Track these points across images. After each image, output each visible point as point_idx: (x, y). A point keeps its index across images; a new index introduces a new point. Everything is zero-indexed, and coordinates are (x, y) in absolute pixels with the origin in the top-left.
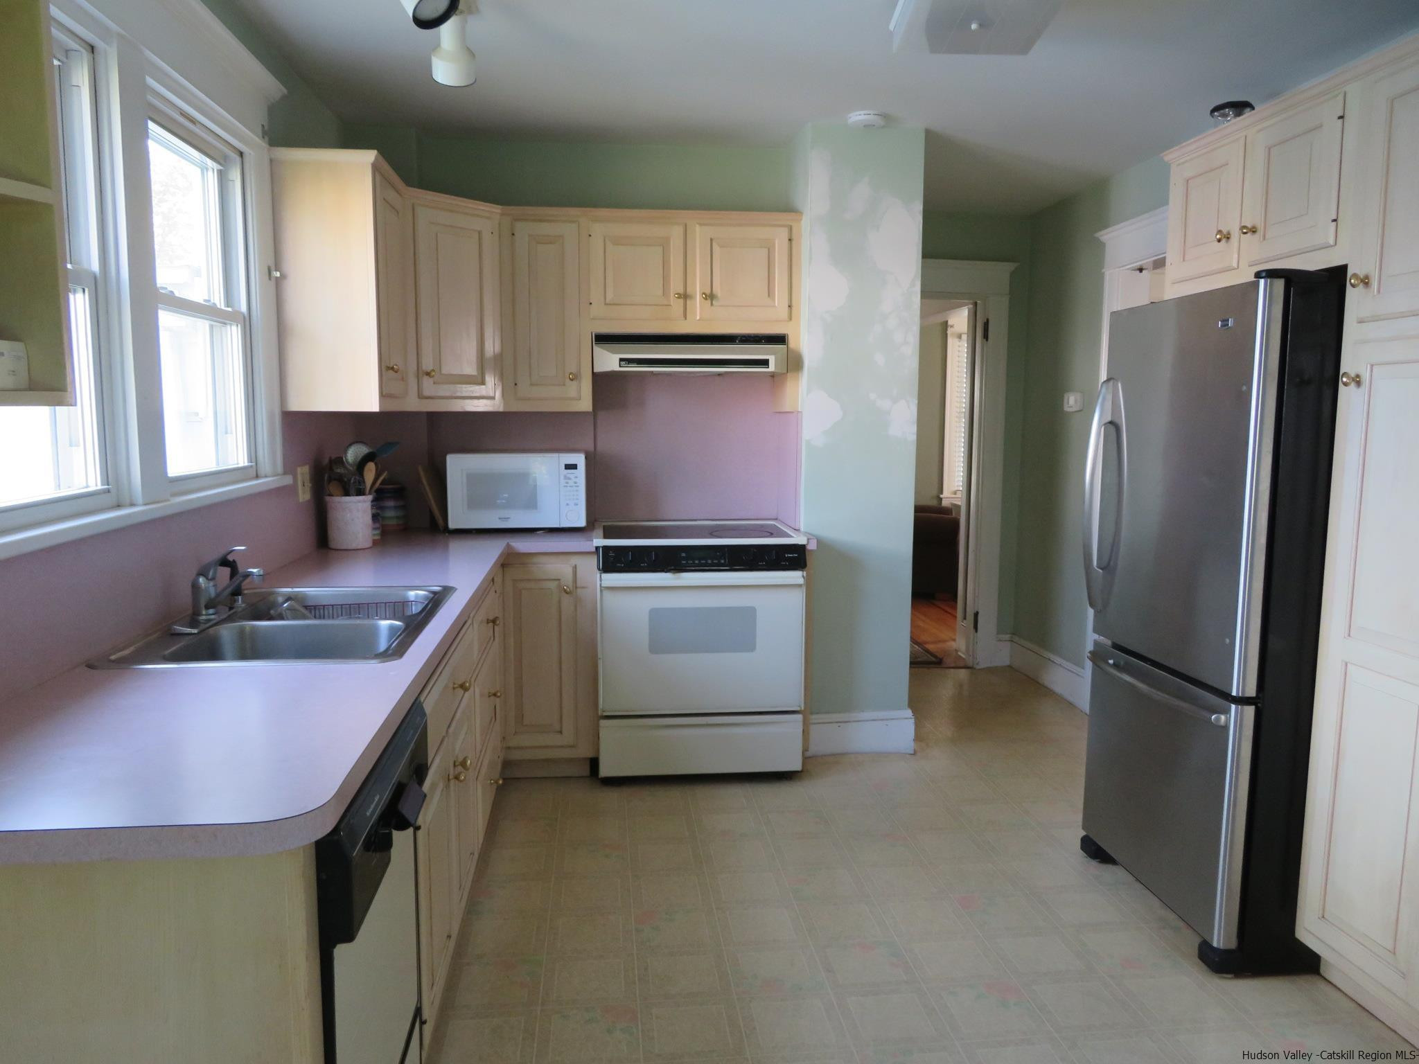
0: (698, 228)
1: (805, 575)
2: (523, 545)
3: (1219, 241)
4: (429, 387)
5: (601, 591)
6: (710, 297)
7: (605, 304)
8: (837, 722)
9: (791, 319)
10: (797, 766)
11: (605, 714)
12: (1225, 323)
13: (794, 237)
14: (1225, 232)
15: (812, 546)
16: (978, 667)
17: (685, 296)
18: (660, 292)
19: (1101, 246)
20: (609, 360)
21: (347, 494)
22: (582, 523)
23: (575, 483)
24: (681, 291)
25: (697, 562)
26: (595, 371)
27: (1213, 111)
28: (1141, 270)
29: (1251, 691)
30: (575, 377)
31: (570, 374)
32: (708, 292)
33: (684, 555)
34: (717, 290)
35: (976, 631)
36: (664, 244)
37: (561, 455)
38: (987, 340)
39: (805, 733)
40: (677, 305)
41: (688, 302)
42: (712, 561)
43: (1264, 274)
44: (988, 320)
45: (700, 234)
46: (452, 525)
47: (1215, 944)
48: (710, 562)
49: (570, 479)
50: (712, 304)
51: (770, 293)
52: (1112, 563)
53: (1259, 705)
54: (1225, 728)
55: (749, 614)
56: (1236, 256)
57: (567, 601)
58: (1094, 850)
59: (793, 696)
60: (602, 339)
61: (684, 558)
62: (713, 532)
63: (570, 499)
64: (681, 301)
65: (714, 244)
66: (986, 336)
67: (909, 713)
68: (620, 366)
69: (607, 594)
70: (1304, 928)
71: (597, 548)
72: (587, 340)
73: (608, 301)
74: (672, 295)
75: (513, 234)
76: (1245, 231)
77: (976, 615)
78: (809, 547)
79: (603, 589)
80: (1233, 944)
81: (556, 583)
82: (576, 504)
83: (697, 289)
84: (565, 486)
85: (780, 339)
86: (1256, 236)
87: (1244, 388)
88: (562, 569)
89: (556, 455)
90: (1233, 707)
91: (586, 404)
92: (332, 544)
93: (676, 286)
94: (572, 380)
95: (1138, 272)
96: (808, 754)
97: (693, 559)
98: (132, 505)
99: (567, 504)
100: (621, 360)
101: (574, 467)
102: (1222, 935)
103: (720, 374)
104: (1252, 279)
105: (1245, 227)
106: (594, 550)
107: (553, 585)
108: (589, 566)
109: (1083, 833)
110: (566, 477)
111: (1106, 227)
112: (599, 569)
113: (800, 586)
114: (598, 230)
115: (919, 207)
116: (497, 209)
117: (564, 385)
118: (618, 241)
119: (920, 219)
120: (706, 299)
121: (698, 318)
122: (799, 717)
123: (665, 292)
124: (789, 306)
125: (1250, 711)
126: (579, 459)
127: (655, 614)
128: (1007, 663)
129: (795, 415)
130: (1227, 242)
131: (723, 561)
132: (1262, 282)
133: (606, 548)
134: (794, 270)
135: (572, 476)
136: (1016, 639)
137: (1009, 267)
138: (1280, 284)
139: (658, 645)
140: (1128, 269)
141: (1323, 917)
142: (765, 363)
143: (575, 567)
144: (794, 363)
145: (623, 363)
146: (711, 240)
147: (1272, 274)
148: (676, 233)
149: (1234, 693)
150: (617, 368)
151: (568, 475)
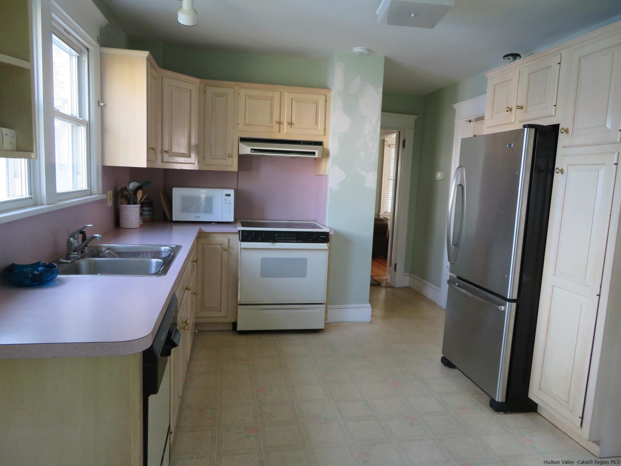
0: (286, 93)
1: (328, 245)
2: (206, 229)
3: (507, 111)
4: (166, 157)
5: (240, 250)
6: (291, 124)
7: (245, 125)
8: (339, 309)
9: (325, 135)
10: (321, 326)
11: (240, 303)
12: (510, 145)
13: (327, 100)
14: (510, 107)
15: (332, 233)
16: (396, 287)
17: (280, 123)
18: (269, 121)
19: (453, 111)
20: (246, 149)
21: (129, 204)
22: (232, 220)
23: (230, 202)
24: (278, 121)
25: (282, 238)
26: (239, 154)
27: (504, 57)
28: (470, 121)
29: (515, 297)
30: (231, 156)
31: (229, 154)
32: (290, 121)
33: (277, 235)
34: (294, 121)
35: (395, 272)
36: (272, 100)
37: (224, 190)
38: (404, 148)
39: (326, 312)
40: (276, 126)
41: (281, 125)
42: (289, 238)
43: (527, 126)
44: (405, 139)
45: (287, 96)
46: (174, 219)
47: (497, 400)
48: (288, 238)
49: (227, 200)
50: (291, 127)
51: (316, 123)
52: (458, 243)
53: (518, 302)
54: (504, 312)
55: (304, 261)
56: (514, 118)
57: (225, 254)
58: (447, 362)
59: (321, 297)
60: (243, 140)
61: (277, 237)
62: (288, 226)
63: (227, 209)
64: (278, 125)
65: (293, 100)
66: (404, 146)
67: (369, 305)
68: (251, 152)
69: (243, 251)
70: (532, 393)
71: (239, 231)
72: (236, 140)
73: (246, 124)
74: (274, 122)
75: (205, 92)
76: (518, 108)
77: (396, 265)
78: (330, 233)
79: (241, 249)
80: (504, 401)
81: (221, 245)
82: (230, 212)
83: (285, 121)
84: (225, 204)
85: (320, 144)
86: (523, 110)
87: (517, 172)
88: (223, 240)
89: (221, 190)
90: (508, 303)
91: (234, 167)
92: (122, 226)
93: (276, 118)
94: (229, 157)
95: (469, 122)
96: (327, 322)
97: (281, 237)
98: (42, 205)
99: (226, 212)
100: (252, 149)
101: (229, 195)
102: (500, 397)
103: (293, 158)
104: (522, 128)
105: (518, 106)
106: (238, 232)
107: (219, 246)
108: (235, 239)
109: (443, 356)
110: (225, 200)
111: (457, 102)
112: (240, 240)
113: (326, 250)
114: (243, 92)
115: (381, 90)
116: (198, 80)
117: (226, 159)
118: (251, 97)
119: (381, 95)
120: (289, 124)
121: (285, 133)
122: (324, 306)
123: (271, 121)
124: (324, 130)
125: (514, 305)
126: (232, 192)
127: (263, 260)
128: (408, 285)
129: (325, 176)
130: (510, 112)
131: (293, 238)
132: (526, 129)
133: (243, 231)
134: (327, 114)
136: (411, 275)
137: (414, 117)
138: (533, 130)
139: (264, 274)
140: (465, 121)
141: (540, 389)
142: (314, 153)
143: (229, 239)
144: (326, 154)
145: (252, 151)
146: (292, 99)
147: (530, 126)
148: (277, 95)
149: (508, 298)
150: (250, 153)
151: (227, 199)
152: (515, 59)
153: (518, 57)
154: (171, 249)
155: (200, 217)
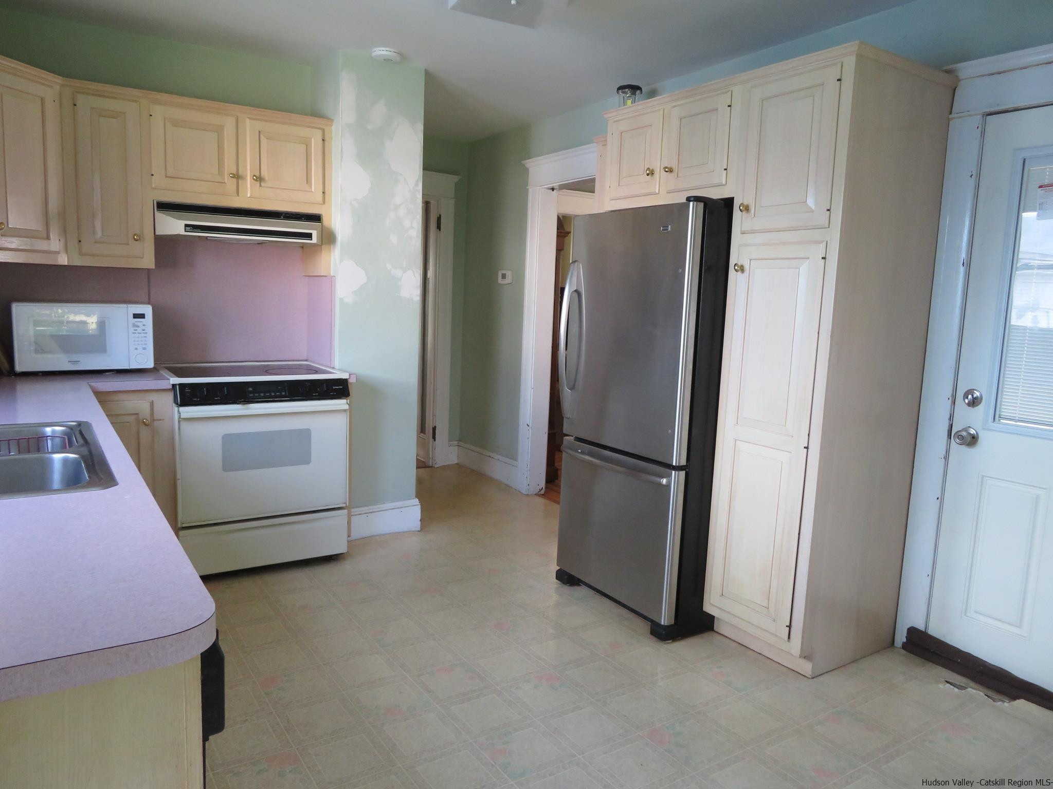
0: (248, 121)
1: (348, 402)
2: (102, 385)
3: (648, 175)
5: (179, 422)
6: (259, 179)
7: (166, 177)
8: (366, 513)
9: (324, 203)
10: (341, 548)
11: (184, 526)
12: (666, 228)
13: (326, 138)
14: (651, 169)
15: (352, 380)
16: (436, 466)
17: (237, 177)
18: (217, 172)
19: (526, 171)
20: (174, 225)
22: (150, 364)
23: (144, 330)
24: (235, 172)
25: (262, 395)
26: (157, 234)
27: (619, 89)
28: (553, 189)
29: (683, 462)
30: (138, 238)
31: (135, 235)
32: (258, 174)
33: (251, 389)
34: (265, 174)
35: (435, 440)
36: (219, 130)
37: (129, 305)
38: (440, 230)
39: (349, 523)
40: (231, 184)
41: (240, 182)
42: (265, 394)
43: (692, 199)
44: (440, 215)
45: (250, 127)
46: (19, 368)
47: (662, 623)
48: (273, 394)
49: (137, 326)
50: (260, 186)
51: (308, 181)
52: (576, 385)
53: (687, 470)
54: (668, 486)
55: (306, 434)
56: (658, 186)
57: (145, 433)
58: (566, 578)
59: (341, 496)
60: (163, 206)
61: (251, 392)
62: (267, 371)
63: (138, 344)
64: (235, 180)
65: (261, 136)
66: (439, 227)
67: (416, 501)
68: (185, 231)
69: (183, 424)
70: (711, 604)
71: (174, 386)
72: (149, 207)
73: (168, 175)
74: (226, 174)
75: (75, 105)
76: (667, 170)
77: (434, 429)
78: (350, 381)
79: (180, 419)
80: (673, 622)
81: (135, 417)
82: (144, 349)
83: (248, 173)
84: (133, 333)
85: (316, 218)
86: (672, 174)
87: (680, 270)
88: (141, 405)
89: (125, 306)
90: (673, 472)
91: (148, 261)
93: (229, 166)
94: (136, 240)
95: (551, 190)
96: (351, 538)
97: (259, 393)
99: (136, 349)
100: (186, 226)
101: (142, 316)
102: (666, 618)
105: (666, 167)
106: (171, 387)
107: (131, 419)
108: (167, 401)
109: (558, 568)
110: (133, 325)
111: (530, 158)
112: (177, 404)
113: (345, 411)
114: (159, 112)
115: (420, 127)
116: (57, 79)
117: (128, 244)
118: (176, 123)
119: (421, 136)
120: (256, 180)
121: (249, 196)
122: (345, 511)
123: (221, 173)
124: (323, 193)
125: (683, 474)
126: (147, 310)
127: (227, 438)
128: (456, 462)
129: (331, 280)
131: (283, 393)
132: (691, 203)
133: (182, 386)
134: (327, 165)
135: (139, 324)
136: (462, 444)
137: (455, 178)
138: (701, 205)
139: (230, 464)
140: (545, 188)
141: (722, 595)
142: (309, 236)
143: (152, 404)
144: (329, 238)
145: (188, 228)
146: (259, 132)
147: (697, 199)
148: (229, 124)
149: (674, 464)
150: (183, 232)
151: (136, 324)
152: (634, 94)
153: (638, 92)
154: (68, 430)
155: (79, 361)
